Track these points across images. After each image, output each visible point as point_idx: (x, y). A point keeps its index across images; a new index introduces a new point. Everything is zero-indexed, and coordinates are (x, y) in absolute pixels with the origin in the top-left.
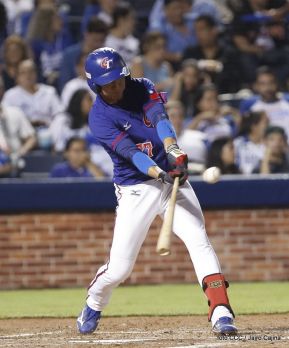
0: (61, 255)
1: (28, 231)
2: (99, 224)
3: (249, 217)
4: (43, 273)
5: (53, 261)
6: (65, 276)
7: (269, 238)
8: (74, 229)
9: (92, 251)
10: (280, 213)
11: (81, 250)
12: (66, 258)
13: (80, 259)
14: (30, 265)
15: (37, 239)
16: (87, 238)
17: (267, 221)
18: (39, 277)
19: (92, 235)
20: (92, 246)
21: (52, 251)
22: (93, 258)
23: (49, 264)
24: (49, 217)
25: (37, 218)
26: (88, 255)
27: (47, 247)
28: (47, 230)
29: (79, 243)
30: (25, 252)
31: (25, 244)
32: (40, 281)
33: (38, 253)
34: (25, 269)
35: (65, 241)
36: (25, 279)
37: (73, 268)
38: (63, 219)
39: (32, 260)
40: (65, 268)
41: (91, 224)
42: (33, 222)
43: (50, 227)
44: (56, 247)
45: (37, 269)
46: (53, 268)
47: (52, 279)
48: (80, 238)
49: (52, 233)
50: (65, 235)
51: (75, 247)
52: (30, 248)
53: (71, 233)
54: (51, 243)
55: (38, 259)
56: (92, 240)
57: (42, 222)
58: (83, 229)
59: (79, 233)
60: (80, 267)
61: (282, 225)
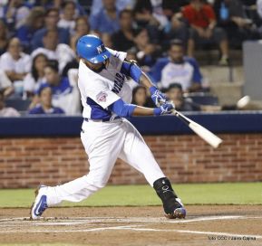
0: (29, 166)
1: (7, 150)
2: (55, 145)
3: (155, 140)
4: (17, 178)
5: (24, 170)
6: (32, 180)
7: (168, 155)
8: (38, 149)
9: (50, 163)
10: (176, 138)
11: (43, 162)
12: (33, 168)
13: (42, 169)
14: (9, 173)
15: (13, 155)
16: (47, 154)
17: (167, 143)
18: (15, 180)
19: (50, 152)
20: (51, 160)
21: (24, 163)
22: (51, 168)
23: (21, 172)
24: (22, 141)
25: (14, 142)
26: (47, 166)
27: (20, 161)
28: (20, 150)
29: (42, 158)
30: (5, 164)
31: (5, 159)
32: (16, 183)
33: (14, 164)
34: (5, 175)
35: (32, 157)
36: (6, 182)
37: (37, 175)
38: (31, 142)
39: (10, 170)
40: (32, 175)
41: (50, 145)
42: (11, 144)
43: (23, 147)
44: (27, 160)
45: (14, 175)
46: (24, 175)
47: (24, 182)
48: (42, 155)
49: (23, 151)
50: (32, 152)
51: (38, 160)
52: (9, 161)
53: (37, 152)
54: (23, 158)
55: (14, 169)
56: (50, 156)
57: (17, 144)
58: (44, 149)
59: (41, 151)
60: (43, 174)
61: (177, 146)
